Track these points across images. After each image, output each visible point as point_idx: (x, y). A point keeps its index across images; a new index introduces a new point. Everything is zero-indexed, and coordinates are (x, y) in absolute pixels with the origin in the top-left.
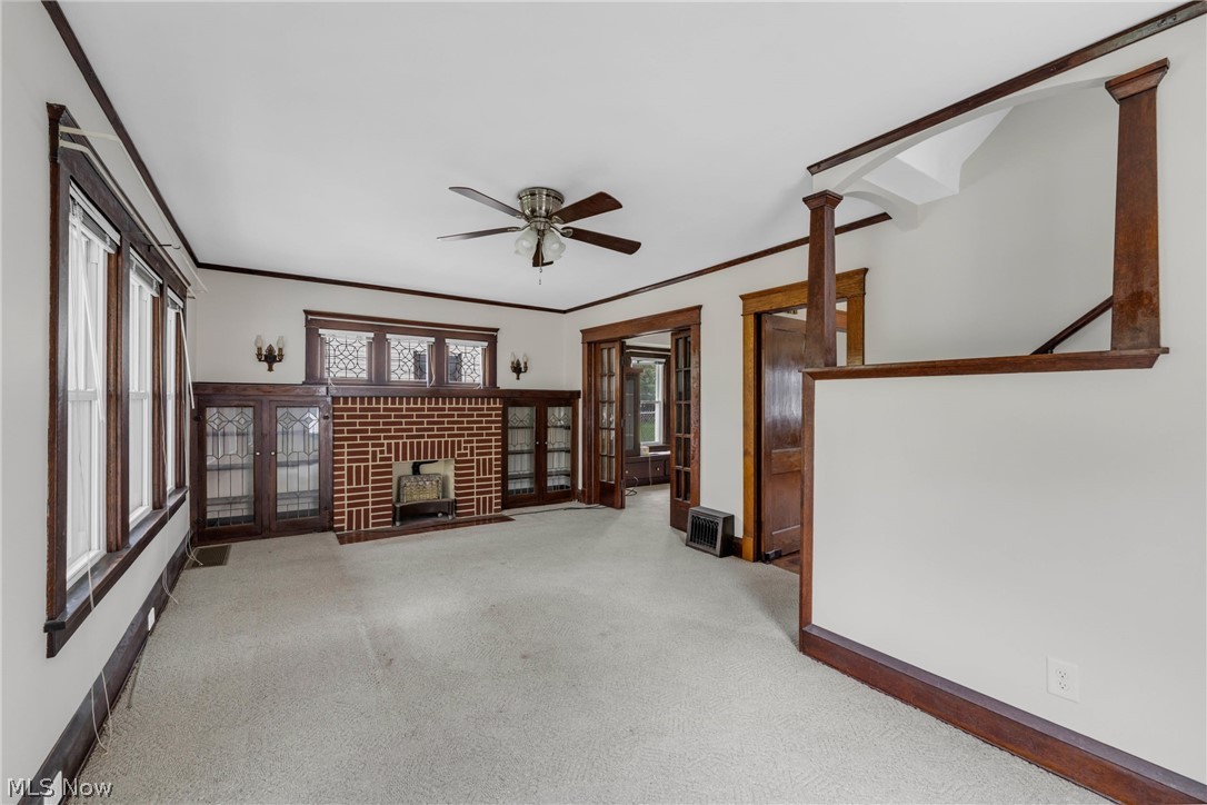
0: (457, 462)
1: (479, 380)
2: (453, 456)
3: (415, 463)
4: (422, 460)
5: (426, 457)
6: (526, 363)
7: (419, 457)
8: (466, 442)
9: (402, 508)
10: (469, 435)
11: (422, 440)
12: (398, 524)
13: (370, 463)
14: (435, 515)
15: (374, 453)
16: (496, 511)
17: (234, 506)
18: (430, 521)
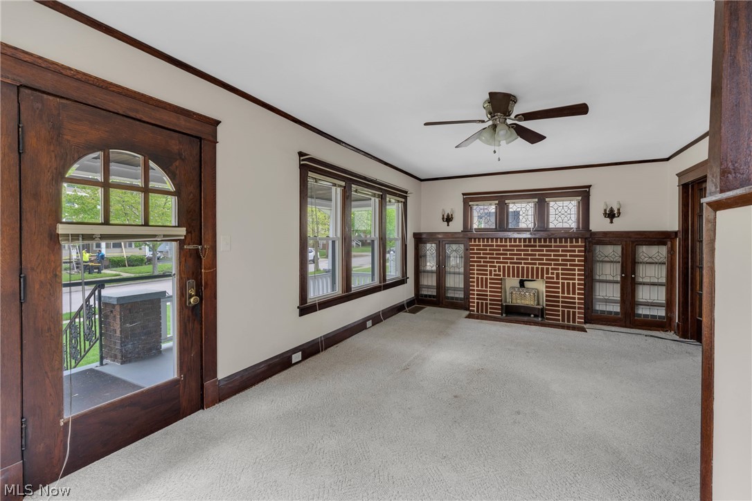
0: (547, 282)
1: (574, 225)
2: (542, 278)
3: (521, 280)
4: (525, 278)
5: (528, 276)
6: (619, 210)
7: (523, 276)
8: (552, 269)
9: (506, 306)
10: (555, 264)
11: (520, 266)
12: (504, 315)
13: (489, 277)
14: (529, 315)
15: (491, 271)
16: (579, 322)
17: (429, 290)
18: (526, 318)
